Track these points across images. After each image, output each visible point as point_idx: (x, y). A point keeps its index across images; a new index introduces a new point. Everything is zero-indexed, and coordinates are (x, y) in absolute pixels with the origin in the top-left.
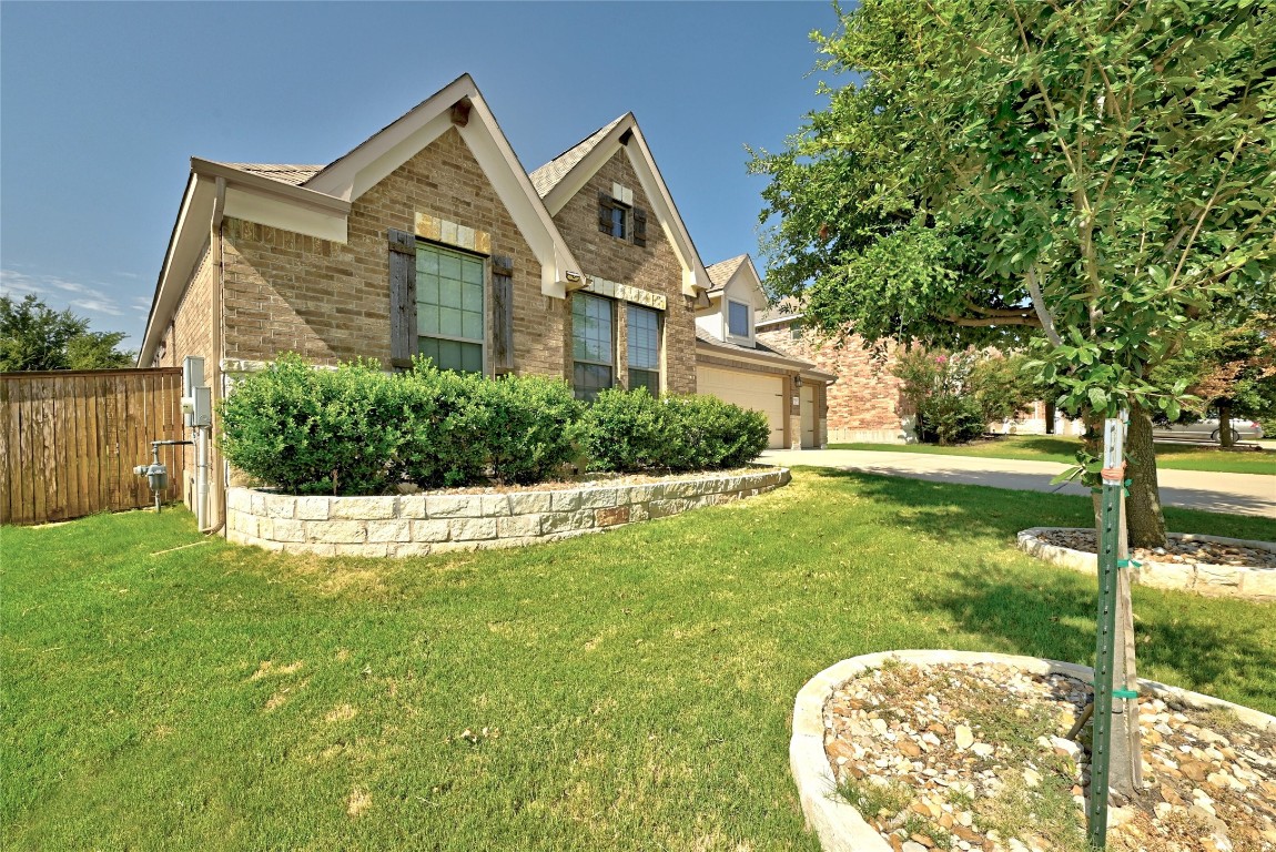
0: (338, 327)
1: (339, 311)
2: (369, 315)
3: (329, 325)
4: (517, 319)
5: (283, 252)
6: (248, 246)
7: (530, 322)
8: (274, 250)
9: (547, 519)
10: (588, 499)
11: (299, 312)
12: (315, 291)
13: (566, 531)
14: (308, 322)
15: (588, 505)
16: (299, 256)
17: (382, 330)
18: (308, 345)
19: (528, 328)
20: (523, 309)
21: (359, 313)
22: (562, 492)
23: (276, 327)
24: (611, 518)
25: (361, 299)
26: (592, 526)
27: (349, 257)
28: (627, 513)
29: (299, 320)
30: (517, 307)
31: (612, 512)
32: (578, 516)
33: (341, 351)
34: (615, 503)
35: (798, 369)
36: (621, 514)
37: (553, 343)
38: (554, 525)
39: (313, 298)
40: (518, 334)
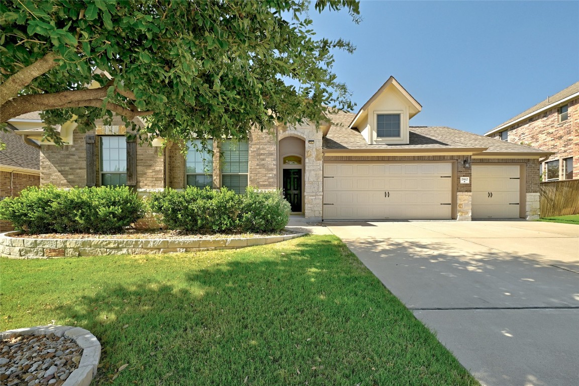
0: (70, 174)
1: (70, 169)
2: (80, 169)
3: (68, 174)
4: (139, 160)
5: (55, 152)
6: (46, 153)
7: (146, 160)
8: (52, 152)
9: (23, 250)
10: (40, 244)
11: (59, 171)
12: (64, 163)
13: (31, 256)
14: (62, 174)
15: (41, 246)
16: (59, 152)
17: (83, 173)
18: (62, 182)
19: (145, 163)
20: (142, 155)
21: (77, 169)
22: (28, 239)
23: (53, 177)
24: (53, 254)
25: (77, 163)
26: (43, 255)
27: (74, 149)
28: (64, 252)
29: (59, 174)
30: (139, 155)
31: (54, 251)
32: (35, 250)
33: (71, 183)
34: (56, 247)
35: (470, 153)
36: (62, 252)
37: (157, 168)
38: (26, 253)
39: (63, 166)
40: (140, 167)
